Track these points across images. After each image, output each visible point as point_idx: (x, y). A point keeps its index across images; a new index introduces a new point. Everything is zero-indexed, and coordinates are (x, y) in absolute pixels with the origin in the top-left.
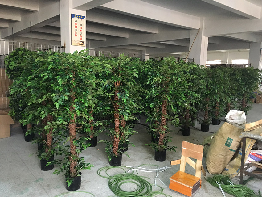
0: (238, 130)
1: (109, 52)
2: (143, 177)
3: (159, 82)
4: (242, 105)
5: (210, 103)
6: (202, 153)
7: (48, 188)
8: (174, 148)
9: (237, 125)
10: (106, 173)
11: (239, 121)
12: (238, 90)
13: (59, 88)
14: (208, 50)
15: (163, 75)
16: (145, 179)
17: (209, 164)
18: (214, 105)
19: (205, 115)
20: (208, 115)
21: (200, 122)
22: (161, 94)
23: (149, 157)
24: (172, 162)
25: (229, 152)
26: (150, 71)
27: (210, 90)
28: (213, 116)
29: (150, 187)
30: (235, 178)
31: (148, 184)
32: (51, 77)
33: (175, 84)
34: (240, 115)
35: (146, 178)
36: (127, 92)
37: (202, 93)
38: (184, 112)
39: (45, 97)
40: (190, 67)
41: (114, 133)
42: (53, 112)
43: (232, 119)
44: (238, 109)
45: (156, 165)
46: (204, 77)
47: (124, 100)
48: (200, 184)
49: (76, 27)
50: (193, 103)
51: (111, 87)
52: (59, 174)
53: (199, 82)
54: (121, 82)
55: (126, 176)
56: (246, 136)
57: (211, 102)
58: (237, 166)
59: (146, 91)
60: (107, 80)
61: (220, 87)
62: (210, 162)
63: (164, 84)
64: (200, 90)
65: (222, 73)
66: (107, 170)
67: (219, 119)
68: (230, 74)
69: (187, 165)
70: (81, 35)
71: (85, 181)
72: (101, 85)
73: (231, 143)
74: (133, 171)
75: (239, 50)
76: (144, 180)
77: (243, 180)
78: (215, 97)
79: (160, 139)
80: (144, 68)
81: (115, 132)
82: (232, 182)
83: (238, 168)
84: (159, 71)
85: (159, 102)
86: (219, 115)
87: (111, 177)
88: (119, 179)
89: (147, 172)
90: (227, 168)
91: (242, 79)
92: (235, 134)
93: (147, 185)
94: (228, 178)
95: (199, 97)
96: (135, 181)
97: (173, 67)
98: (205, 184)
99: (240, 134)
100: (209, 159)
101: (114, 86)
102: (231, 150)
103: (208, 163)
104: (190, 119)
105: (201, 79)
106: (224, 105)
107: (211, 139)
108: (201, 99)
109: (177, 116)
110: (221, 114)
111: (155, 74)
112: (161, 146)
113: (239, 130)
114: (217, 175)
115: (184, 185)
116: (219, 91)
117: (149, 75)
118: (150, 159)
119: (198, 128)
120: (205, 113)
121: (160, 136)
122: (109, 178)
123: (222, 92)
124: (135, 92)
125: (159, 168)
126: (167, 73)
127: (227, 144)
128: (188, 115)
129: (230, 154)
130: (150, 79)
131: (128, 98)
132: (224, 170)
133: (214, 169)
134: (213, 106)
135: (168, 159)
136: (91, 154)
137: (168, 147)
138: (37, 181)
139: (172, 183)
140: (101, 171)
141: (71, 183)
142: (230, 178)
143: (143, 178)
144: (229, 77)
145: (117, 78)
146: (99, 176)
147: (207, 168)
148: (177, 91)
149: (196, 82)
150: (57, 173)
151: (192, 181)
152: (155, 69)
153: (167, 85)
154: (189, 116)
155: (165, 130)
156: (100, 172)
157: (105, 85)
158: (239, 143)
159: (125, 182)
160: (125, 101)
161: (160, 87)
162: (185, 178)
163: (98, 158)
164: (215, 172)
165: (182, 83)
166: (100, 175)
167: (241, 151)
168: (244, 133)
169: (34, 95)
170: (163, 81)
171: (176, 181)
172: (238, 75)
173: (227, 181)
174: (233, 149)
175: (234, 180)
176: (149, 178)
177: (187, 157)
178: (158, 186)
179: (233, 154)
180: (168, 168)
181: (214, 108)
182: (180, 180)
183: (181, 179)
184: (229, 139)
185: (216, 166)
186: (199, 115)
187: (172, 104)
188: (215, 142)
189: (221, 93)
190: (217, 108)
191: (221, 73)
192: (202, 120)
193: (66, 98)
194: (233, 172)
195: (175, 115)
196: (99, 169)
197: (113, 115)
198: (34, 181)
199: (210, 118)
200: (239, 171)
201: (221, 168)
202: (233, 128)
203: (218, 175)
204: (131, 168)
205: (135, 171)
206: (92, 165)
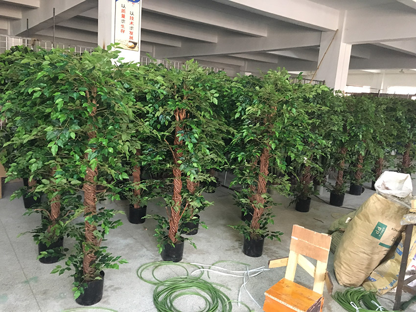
0: (397, 210)
1: (181, 62)
2: (217, 284)
3: (257, 115)
4: (404, 163)
5: (348, 157)
6: (327, 249)
7: (44, 297)
8: (278, 234)
9: (395, 199)
10: (153, 273)
11: (400, 192)
12: (398, 137)
13: (60, 117)
14: (350, 68)
15: (264, 103)
16: (222, 289)
17: (340, 267)
18: (355, 160)
19: (338, 177)
20: (343, 177)
21: (328, 190)
22: (259, 137)
23: (234, 247)
24: (271, 262)
25: (378, 248)
26: (241, 95)
27: (350, 134)
28: (352, 179)
29: (228, 306)
30: (387, 296)
31: (225, 299)
32: (47, 94)
33: (286, 119)
34: (402, 182)
35: (223, 286)
36: (195, 130)
37: (336, 140)
38: (301, 170)
39: (36, 133)
40: (315, 89)
41: (171, 203)
42: (50, 162)
43: (387, 189)
44: (396, 169)
45: (244, 264)
46: (341, 111)
47: (189, 144)
48: (321, 304)
49: (123, 16)
50: (318, 156)
51: (168, 120)
52: (62, 273)
53: (331, 119)
54: (187, 112)
55: (186, 282)
56: (413, 222)
57: (350, 155)
58: (392, 275)
59: (232, 130)
60: (161, 107)
61: (368, 130)
62: (342, 265)
63: (266, 119)
64: (332, 134)
65: (373, 105)
66: (156, 267)
67: (361, 185)
68: (387, 108)
69: (299, 268)
70: (132, 31)
71: (112, 288)
72: (149, 115)
73: (384, 232)
74: (202, 273)
75: (402, 70)
76: (219, 291)
77: (402, 300)
78: (358, 147)
79: (255, 216)
80: (230, 89)
81: (173, 202)
82: (380, 305)
83: (392, 279)
84: (257, 95)
85: (255, 152)
86: (362, 179)
87: (161, 282)
88: (173, 287)
89: (226, 277)
90: (372, 277)
91: (406, 117)
92: (392, 217)
93: (223, 301)
94: (373, 295)
95: (330, 146)
96: (203, 293)
97: (284, 88)
98: (330, 304)
99: (402, 217)
100: (340, 258)
101: (174, 118)
102: (381, 244)
103: (337, 265)
104: (311, 184)
105: (335, 113)
106: (372, 162)
107: (347, 222)
108: (332, 150)
109: (287, 178)
110: (367, 177)
111: (250, 100)
112: (254, 229)
113: (400, 209)
114: (352, 288)
115: (291, 307)
116: (365, 136)
117: (239, 101)
118: (235, 252)
119: (325, 200)
120: (338, 173)
121: (255, 212)
122: (155, 284)
123: (371, 140)
124: (213, 131)
125: (249, 270)
126: (273, 100)
127: (376, 234)
128: (309, 177)
129: (380, 252)
130: (240, 109)
131: (195, 141)
132: (367, 279)
133: (348, 278)
134: (352, 162)
135: (267, 254)
136: (132, 237)
137: (268, 233)
138: (27, 282)
139: (269, 301)
140: (145, 270)
141: (81, 293)
142: (377, 295)
143: (218, 288)
144: (384, 113)
145: (177, 103)
146: (138, 278)
147: (336, 273)
148: (289, 134)
149: (326, 119)
150: (58, 272)
151: (306, 300)
152: (251, 92)
153: (272, 121)
154: (311, 177)
155: (263, 203)
156: (142, 271)
157: (156, 116)
158: (397, 233)
159: (184, 294)
160: (190, 146)
161: (258, 125)
162: (294, 293)
163: (143, 245)
164: (350, 283)
165: (298, 119)
166: (141, 278)
167: (400, 248)
168: (410, 217)
169: (21, 127)
170: (263, 113)
171: (276, 299)
172: (399, 111)
173: (372, 301)
174: (386, 244)
175: (385, 300)
176: (229, 287)
177: (300, 255)
178: (243, 304)
179: (385, 253)
180: (265, 270)
181: (354, 166)
182: (283, 296)
183: (286, 295)
184: (379, 224)
185: (353, 271)
186: (327, 176)
187: (279, 156)
188: (352, 228)
189: (368, 141)
190: (360, 166)
191: (371, 106)
192: (333, 186)
193: (73, 136)
194: (383, 285)
195: (283, 176)
196: (142, 266)
197: (171, 170)
198: (22, 283)
199: (345, 182)
200: (395, 284)
201: (362, 276)
202: (388, 204)
203: (355, 289)
204: (200, 267)
205: (206, 273)
206: (123, 260)
